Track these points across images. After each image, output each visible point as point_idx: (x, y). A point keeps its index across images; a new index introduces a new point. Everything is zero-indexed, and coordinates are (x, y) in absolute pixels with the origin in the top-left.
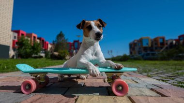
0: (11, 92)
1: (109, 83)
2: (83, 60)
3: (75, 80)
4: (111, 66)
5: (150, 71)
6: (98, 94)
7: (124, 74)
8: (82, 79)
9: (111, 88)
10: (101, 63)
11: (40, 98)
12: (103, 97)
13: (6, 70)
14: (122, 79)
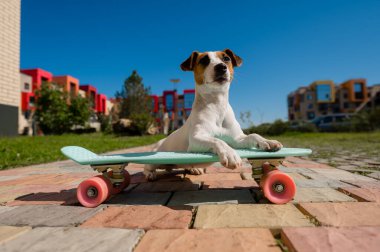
0: (56, 204)
1: (255, 179)
3: (182, 176)
4: (258, 146)
5: (333, 154)
6: (236, 201)
7: (285, 162)
8: (196, 174)
9: (260, 189)
11: (121, 214)
12: (247, 206)
13: (20, 162)
14: (281, 170)
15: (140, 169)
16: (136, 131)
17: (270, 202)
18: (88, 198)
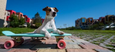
1: (57, 42)
2: (44, 29)
3: (41, 40)
4: (58, 33)
6: (50, 48)
8: (45, 40)
10: (54, 31)
12: (52, 49)
15: (30, 38)
16: (36, 27)
18: (7, 46)
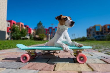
0: (14, 61)
1: (75, 56)
3: (53, 54)
4: (76, 45)
5: (100, 48)
6: (68, 62)
7: (84, 50)
8: (57, 53)
9: (76, 58)
11: (33, 65)
13: (5, 48)
14: (83, 53)
15: (40, 51)
16: (40, 39)
17: (79, 63)
18: (24, 60)
